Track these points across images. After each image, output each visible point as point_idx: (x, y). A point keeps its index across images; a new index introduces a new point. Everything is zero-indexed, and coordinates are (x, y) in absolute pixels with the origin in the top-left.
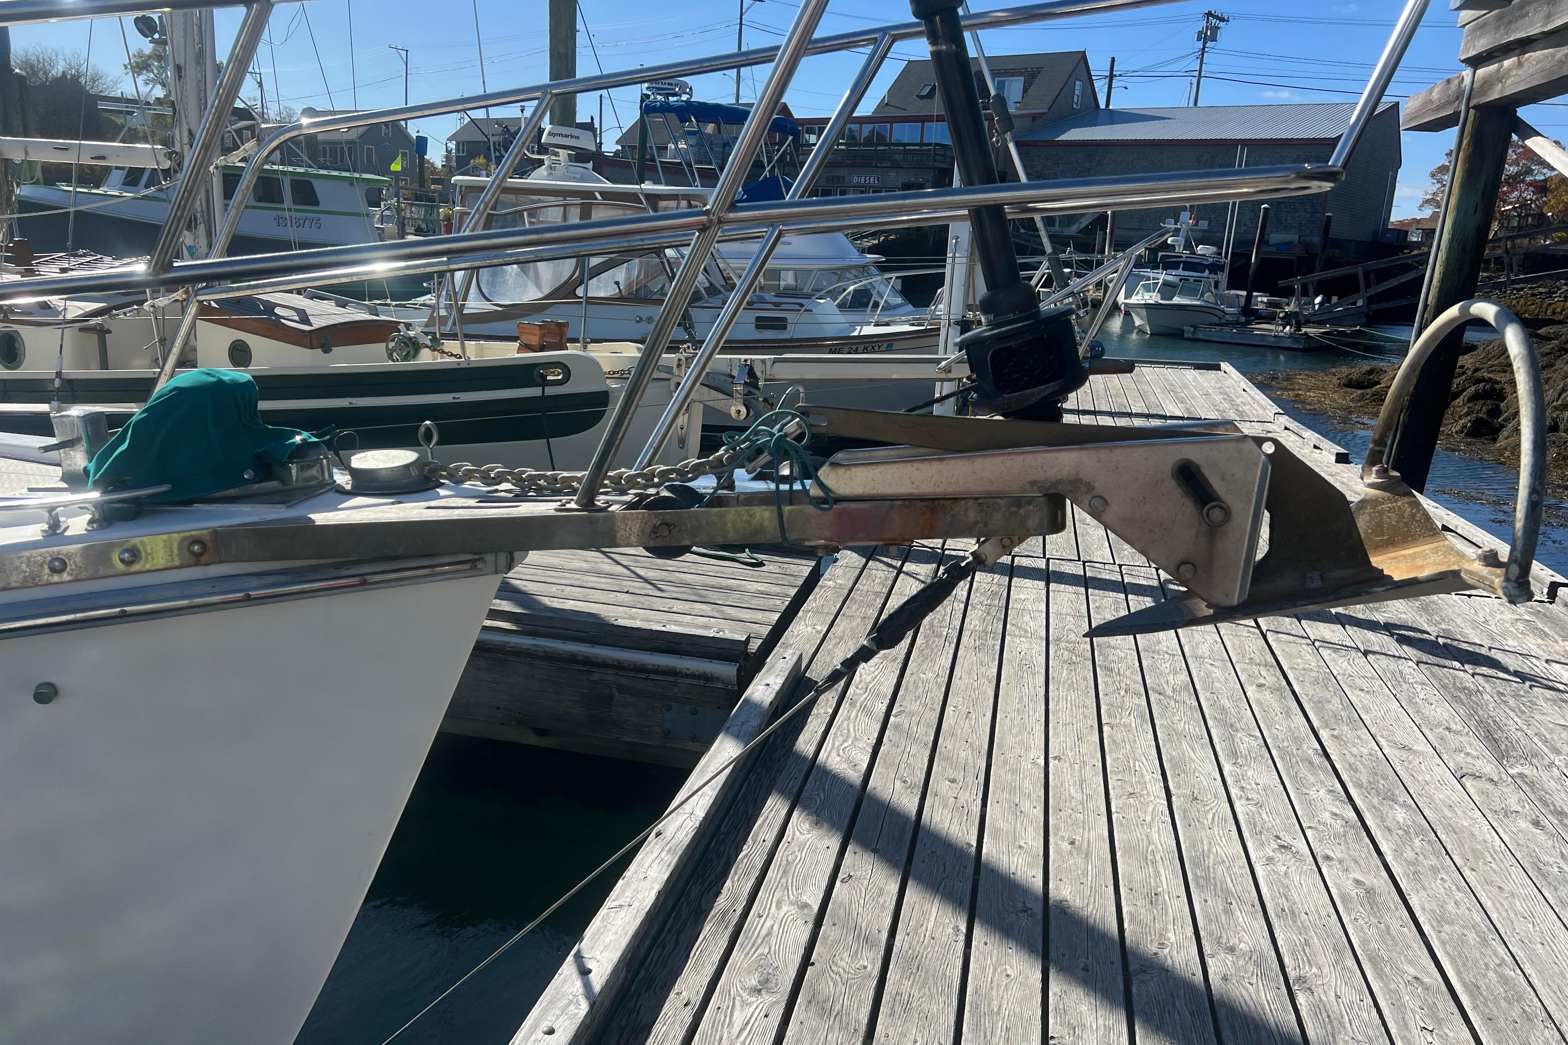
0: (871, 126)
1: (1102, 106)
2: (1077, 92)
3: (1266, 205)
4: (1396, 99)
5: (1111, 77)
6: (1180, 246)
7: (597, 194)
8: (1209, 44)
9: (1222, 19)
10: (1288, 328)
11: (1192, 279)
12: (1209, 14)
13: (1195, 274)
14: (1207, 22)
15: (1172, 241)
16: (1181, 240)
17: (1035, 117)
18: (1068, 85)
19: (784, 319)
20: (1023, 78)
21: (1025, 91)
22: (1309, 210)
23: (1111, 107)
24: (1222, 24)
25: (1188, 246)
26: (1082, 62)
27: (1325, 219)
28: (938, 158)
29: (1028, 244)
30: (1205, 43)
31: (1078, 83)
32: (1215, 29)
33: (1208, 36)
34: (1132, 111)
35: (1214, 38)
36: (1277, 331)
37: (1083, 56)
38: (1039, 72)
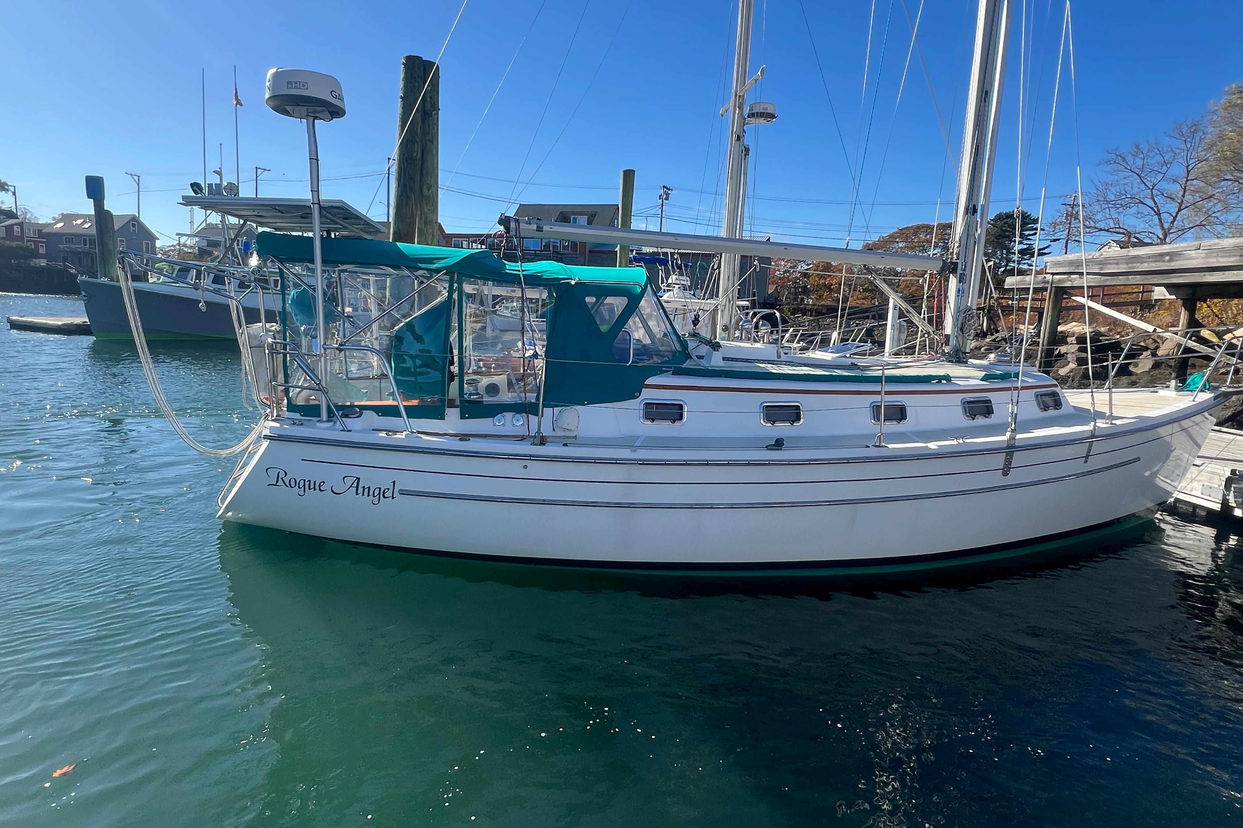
20: (587, 217)
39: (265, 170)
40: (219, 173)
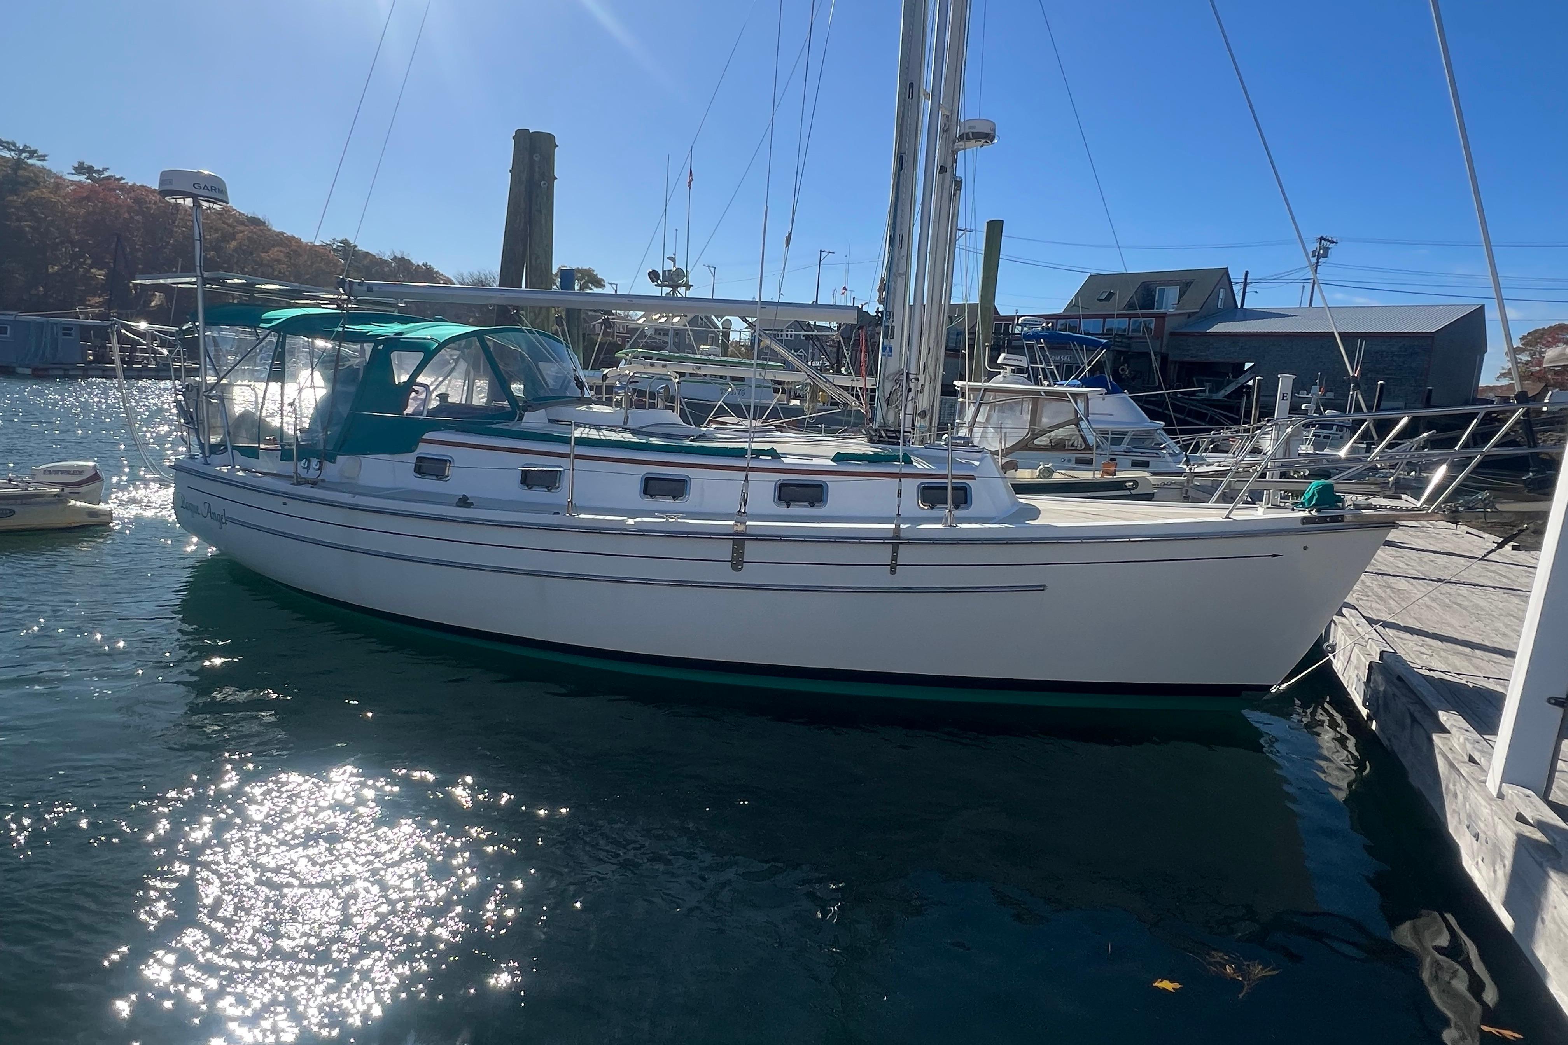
0: (1063, 321)
1: (1239, 307)
2: (1221, 296)
3: (1382, 382)
4: (1481, 302)
5: (1246, 284)
6: (1311, 411)
7: (1042, 393)
8: (1322, 260)
9: (1333, 242)
10: (1413, 473)
11: (1322, 435)
12: (1322, 238)
13: (1325, 431)
14: (1320, 244)
15: (1306, 407)
16: (1312, 406)
17: (1189, 315)
18: (1214, 292)
19: (1148, 462)
20: (1179, 287)
21: (1181, 296)
22: (1414, 384)
23: (1244, 307)
24: (1331, 245)
25: (1317, 410)
26: (1225, 276)
27: (1427, 392)
28: (1116, 343)
29: (1186, 406)
30: (1318, 259)
31: (1221, 290)
32: (1327, 249)
33: (1322, 253)
34: (1264, 310)
35: (1325, 255)
36: (1405, 475)
37: (1226, 271)
38: (1192, 283)
39: (829, 252)
40: (673, 259)
